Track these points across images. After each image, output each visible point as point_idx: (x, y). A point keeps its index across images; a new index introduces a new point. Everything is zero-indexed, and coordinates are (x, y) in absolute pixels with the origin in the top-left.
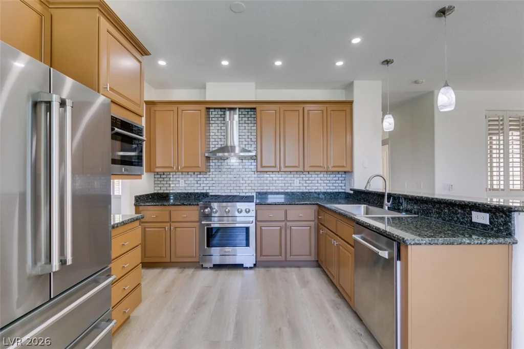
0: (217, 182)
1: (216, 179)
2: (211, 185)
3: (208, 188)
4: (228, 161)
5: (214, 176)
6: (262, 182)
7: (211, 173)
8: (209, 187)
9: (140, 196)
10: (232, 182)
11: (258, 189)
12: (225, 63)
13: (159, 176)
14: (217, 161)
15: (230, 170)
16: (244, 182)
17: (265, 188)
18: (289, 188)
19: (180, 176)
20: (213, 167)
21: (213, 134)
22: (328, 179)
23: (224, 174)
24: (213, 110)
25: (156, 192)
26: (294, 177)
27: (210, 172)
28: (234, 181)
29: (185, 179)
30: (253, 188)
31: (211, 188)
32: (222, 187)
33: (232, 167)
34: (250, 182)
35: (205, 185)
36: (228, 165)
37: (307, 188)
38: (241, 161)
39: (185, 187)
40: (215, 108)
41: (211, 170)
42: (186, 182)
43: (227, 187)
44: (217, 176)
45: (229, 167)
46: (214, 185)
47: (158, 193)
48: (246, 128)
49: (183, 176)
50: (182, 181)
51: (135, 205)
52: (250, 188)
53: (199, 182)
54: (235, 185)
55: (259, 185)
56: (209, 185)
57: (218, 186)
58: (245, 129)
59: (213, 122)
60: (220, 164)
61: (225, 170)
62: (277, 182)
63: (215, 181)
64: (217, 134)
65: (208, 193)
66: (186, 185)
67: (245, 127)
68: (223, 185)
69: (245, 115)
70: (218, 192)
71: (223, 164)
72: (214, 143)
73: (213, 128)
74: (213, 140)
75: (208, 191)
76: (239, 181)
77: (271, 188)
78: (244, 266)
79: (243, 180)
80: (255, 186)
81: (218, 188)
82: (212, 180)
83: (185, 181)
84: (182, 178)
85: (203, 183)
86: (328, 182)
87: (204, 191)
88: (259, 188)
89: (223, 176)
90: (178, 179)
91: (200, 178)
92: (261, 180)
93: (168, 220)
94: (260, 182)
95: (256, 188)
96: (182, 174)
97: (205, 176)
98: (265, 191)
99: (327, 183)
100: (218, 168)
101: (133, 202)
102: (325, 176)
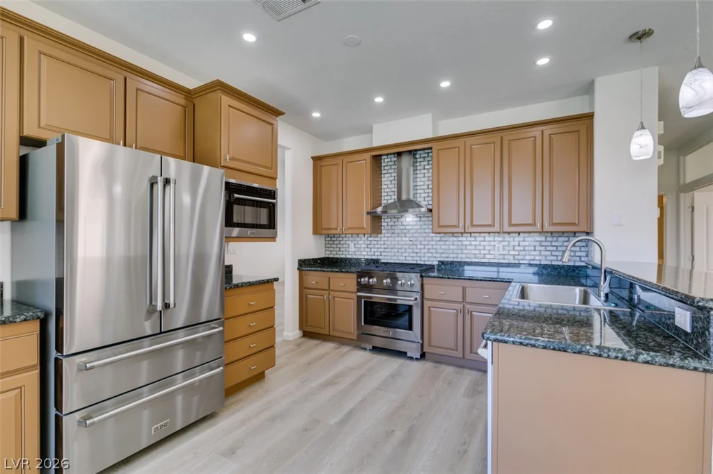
0: (390, 246)
1: (389, 243)
2: (383, 250)
3: (379, 254)
4: (403, 219)
5: (386, 239)
6: (447, 247)
7: (382, 235)
8: (381, 252)
9: (305, 260)
10: (407, 247)
11: (441, 257)
12: (379, 100)
13: (329, 239)
14: (389, 220)
15: (405, 231)
16: (422, 247)
17: (451, 256)
18: (487, 256)
19: (351, 239)
20: (386, 228)
21: (386, 187)
22: (554, 244)
23: (398, 237)
24: (386, 157)
25: (327, 256)
26: (494, 241)
27: (381, 233)
28: (410, 245)
29: (356, 242)
30: (435, 255)
31: (382, 254)
32: (395, 252)
33: (407, 227)
34: (430, 247)
35: (376, 250)
36: (402, 225)
37: (516, 257)
38: (418, 219)
39: (355, 252)
40: (387, 155)
41: (383, 231)
42: (356, 246)
43: (402, 253)
44: (390, 239)
45: (403, 227)
46: (386, 250)
47: (329, 258)
48: (426, 175)
49: (353, 239)
50: (352, 245)
51: (298, 269)
52: (430, 255)
53: (369, 246)
54: (411, 251)
55: (442, 251)
56: (380, 250)
57: (391, 252)
58: (424, 177)
59: (386, 172)
60: (393, 224)
61: (399, 231)
62: (468, 247)
63: (387, 245)
64: (390, 186)
65: (380, 260)
66: (356, 249)
67: (424, 173)
68: (396, 250)
69: (424, 157)
70: (391, 259)
71: (396, 223)
72: (386, 198)
73: (386, 179)
74: (386, 194)
75: (379, 257)
76: (416, 245)
77: (460, 256)
78: (408, 355)
79: (421, 245)
80: (437, 253)
81: (390, 254)
82: (384, 244)
83: (355, 244)
84: (352, 241)
85: (374, 248)
86: (554, 248)
87: (375, 257)
88: (443, 255)
89: (397, 239)
90: (348, 242)
91: (371, 241)
92: (445, 245)
93: (327, 287)
94: (443, 247)
95: (438, 255)
96: (352, 237)
97: (376, 239)
98: (451, 260)
99: (552, 251)
100: (392, 229)
101: (297, 266)
102: (549, 239)
